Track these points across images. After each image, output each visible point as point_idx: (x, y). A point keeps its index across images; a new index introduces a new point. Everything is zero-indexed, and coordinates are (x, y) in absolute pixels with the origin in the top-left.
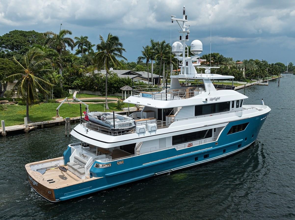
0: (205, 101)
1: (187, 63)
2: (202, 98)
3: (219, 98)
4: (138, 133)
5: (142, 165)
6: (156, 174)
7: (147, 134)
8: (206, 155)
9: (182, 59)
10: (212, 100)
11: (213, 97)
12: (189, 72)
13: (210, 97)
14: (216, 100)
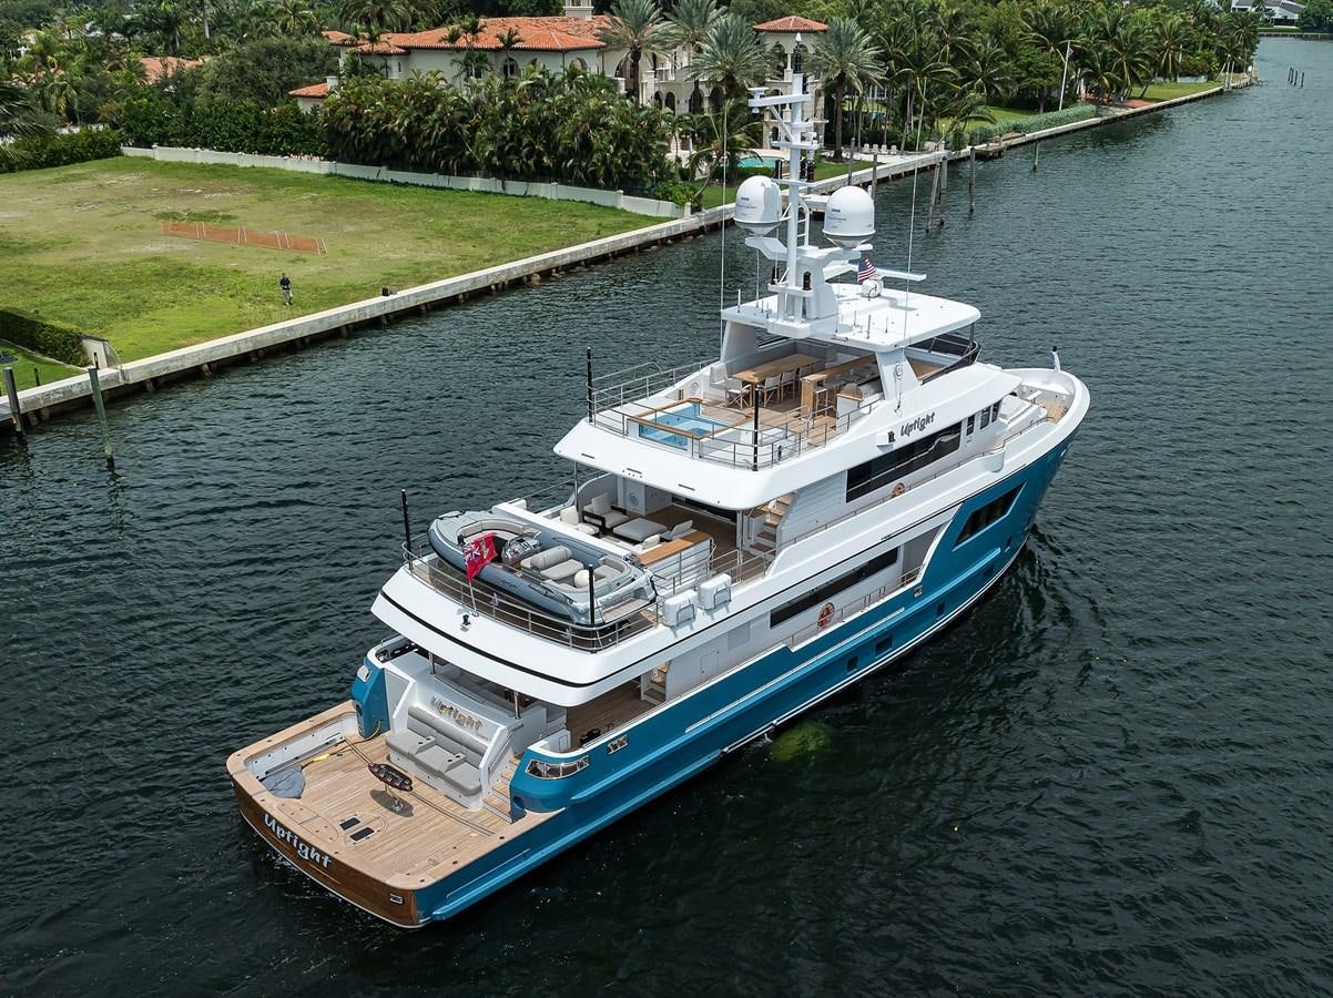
0: (887, 443)
1: (807, 277)
2: (874, 434)
3: (929, 419)
4: (672, 627)
5: (682, 732)
6: (726, 750)
7: (702, 620)
8: (883, 643)
9: (787, 255)
10: (906, 430)
11: (909, 417)
12: (812, 313)
13: (901, 420)
14: (922, 428)
